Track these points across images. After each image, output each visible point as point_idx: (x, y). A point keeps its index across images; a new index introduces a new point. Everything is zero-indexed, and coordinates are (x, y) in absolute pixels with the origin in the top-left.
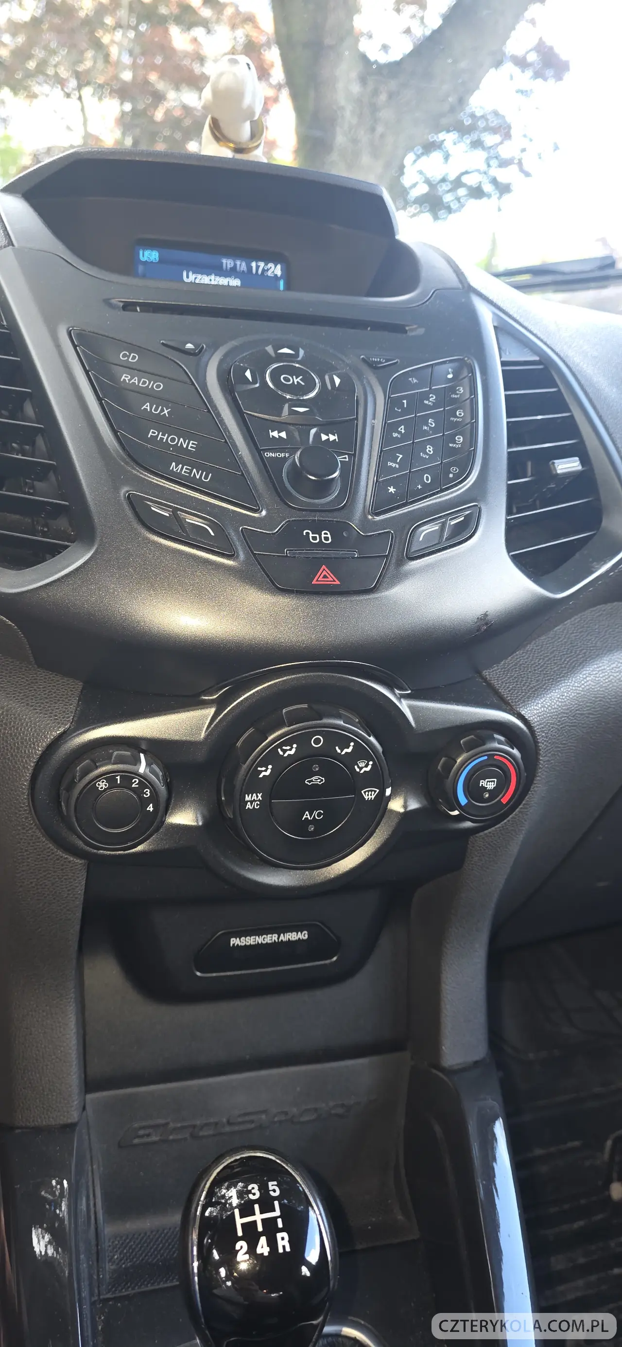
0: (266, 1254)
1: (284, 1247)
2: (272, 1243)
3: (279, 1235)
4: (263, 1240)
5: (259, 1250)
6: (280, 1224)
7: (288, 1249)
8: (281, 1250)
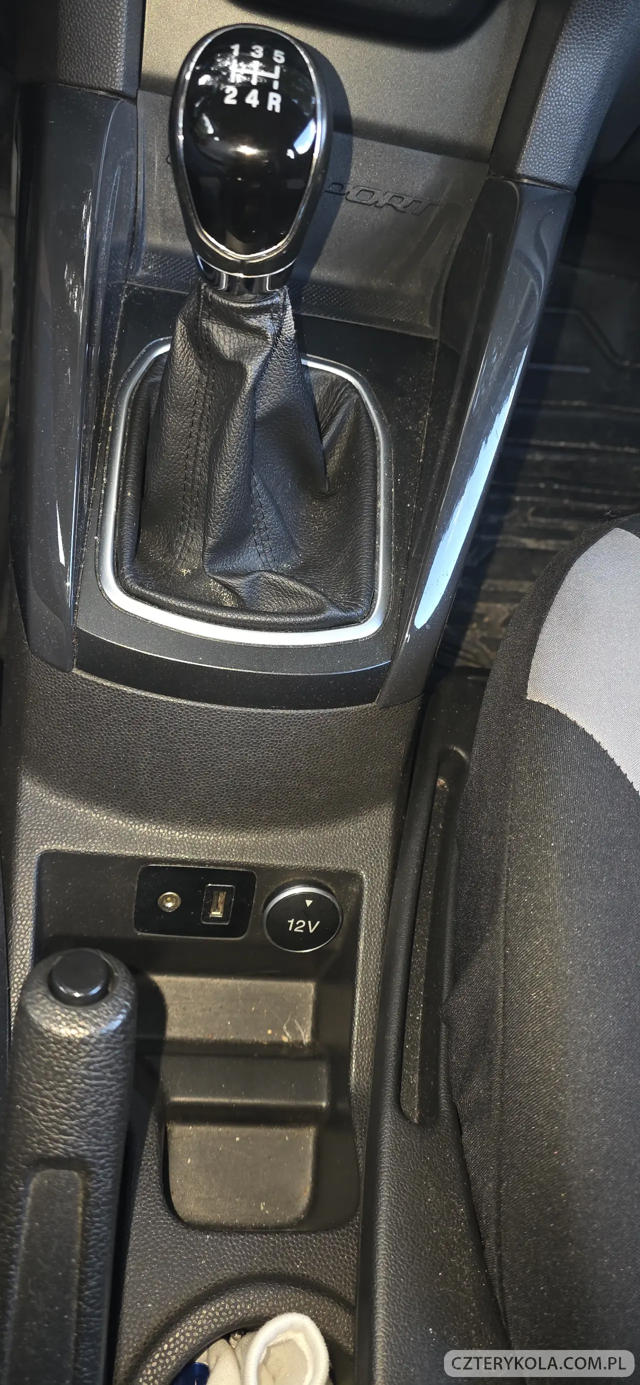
0: (254, 106)
1: (274, 106)
2: (263, 99)
3: (272, 95)
4: (254, 93)
5: (248, 100)
6: (276, 85)
7: (278, 110)
8: (270, 108)
